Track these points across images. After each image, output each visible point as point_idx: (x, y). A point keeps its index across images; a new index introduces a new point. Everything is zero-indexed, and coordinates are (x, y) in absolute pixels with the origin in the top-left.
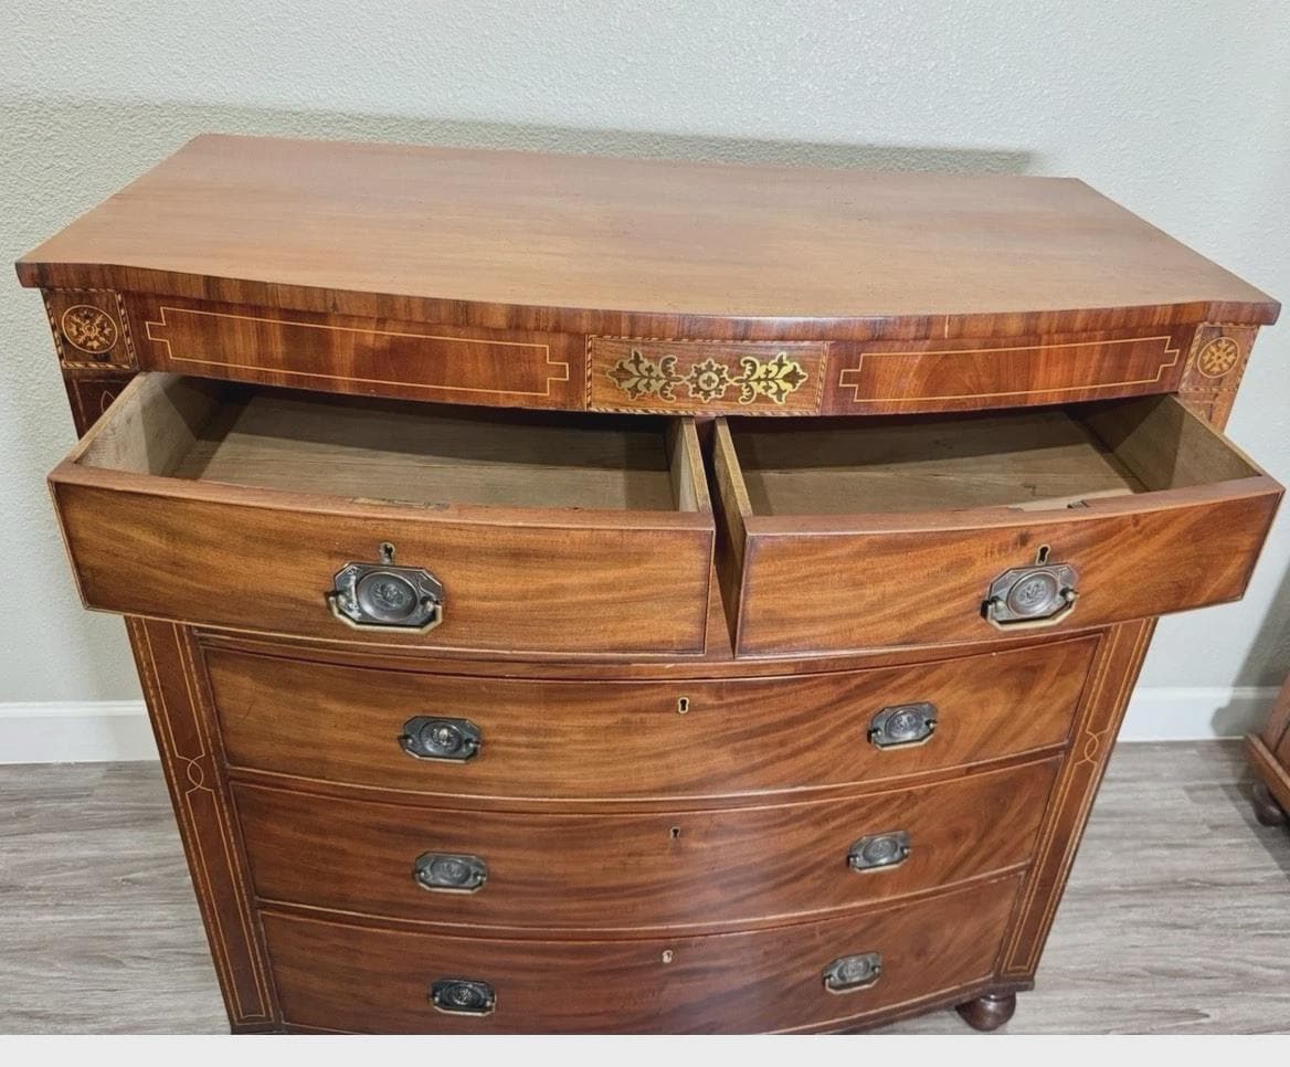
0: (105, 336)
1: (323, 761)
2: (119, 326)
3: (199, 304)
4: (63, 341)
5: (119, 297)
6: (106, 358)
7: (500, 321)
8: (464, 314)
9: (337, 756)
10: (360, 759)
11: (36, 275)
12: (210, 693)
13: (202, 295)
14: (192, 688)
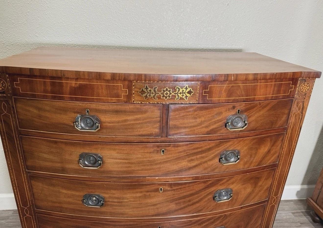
0: (3, 86)
1: (62, 207)
2: (7, 84)
3: (29, 76)
5: (7, 75)
6: (3, 93)
7: (109, 77)
8: (99, 76)
9: (65, 206)
10: (71, 206)
12: (31, 188)
13: (29, 73)
14: (26, 187)
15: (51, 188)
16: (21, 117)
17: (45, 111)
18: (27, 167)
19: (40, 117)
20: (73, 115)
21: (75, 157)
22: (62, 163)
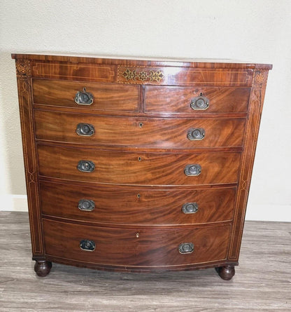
0: (25, 70)
1: (60, 173)
2: (28, 68)
3: (44, 62)
4: (18, 71)
5: (29, 61)
6: (25, 75)
7: (100, 62)
8: (93, 61)
9: (63, 171)
10: (68, 172)
11: (15, 57)
12: (37, 156)
13: (44, 59)
14: (34, 154)
15: (53, 155)
16: (36, 94)
17: (54, 88)
18: (36, 136)
19: (49, 93)
20: (74, 92)
21: (74, 127)
22: (63, 132)
